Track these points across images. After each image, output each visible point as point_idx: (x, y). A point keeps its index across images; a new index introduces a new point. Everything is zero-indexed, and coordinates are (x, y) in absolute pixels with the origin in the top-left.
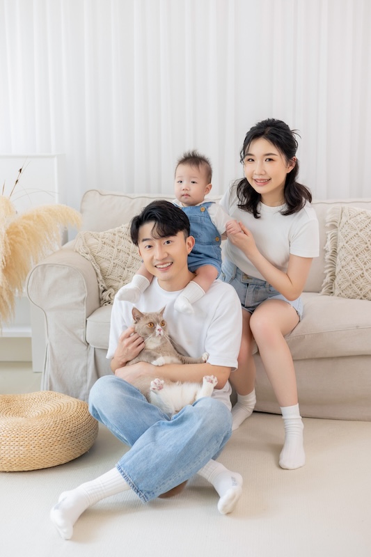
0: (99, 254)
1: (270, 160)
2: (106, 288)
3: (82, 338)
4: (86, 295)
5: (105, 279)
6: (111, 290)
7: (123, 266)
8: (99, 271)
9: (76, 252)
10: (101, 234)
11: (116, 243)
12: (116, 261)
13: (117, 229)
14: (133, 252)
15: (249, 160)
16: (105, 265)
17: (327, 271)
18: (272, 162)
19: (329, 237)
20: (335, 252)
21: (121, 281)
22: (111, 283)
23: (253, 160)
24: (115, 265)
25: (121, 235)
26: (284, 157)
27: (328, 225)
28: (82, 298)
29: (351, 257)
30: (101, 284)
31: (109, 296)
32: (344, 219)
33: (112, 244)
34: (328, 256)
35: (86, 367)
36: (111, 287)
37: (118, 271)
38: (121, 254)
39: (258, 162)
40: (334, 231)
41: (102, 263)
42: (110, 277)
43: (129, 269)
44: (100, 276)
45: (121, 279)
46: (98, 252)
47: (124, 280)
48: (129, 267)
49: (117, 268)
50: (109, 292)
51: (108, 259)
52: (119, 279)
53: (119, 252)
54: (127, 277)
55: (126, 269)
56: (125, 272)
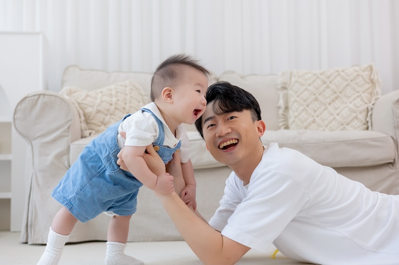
0: (84, 102)
5: (87, 123)
6: (94, 132)
7: (106, 113)
12: (99, 108)
14: (116, 104)
16: (88, 110)
17: (281, 124)
19: (281, 96)
20: (287, 108)
22: (94, 127)
24: (98, 111)
27: (279, 87)
29: (302, 108)
30: (83, 124)
32: (293, 79)
34: (281, 111)
36: (92, 129)
37: (100, 117)
40: (285, 92)
41: (86, 108)
42: (93, 121)
43: (112, 116)
44: (83, 118)
45: (102, 124)
46: (82, 100)
47: (105, 125)
48: (111, 114)
49: (99, 114)
50: (89, 131)
51: (92, 106)
52: (100, 124)
53: (102, 102)
54: (109, 122)
55: (109, 116)
56: (107, 118)
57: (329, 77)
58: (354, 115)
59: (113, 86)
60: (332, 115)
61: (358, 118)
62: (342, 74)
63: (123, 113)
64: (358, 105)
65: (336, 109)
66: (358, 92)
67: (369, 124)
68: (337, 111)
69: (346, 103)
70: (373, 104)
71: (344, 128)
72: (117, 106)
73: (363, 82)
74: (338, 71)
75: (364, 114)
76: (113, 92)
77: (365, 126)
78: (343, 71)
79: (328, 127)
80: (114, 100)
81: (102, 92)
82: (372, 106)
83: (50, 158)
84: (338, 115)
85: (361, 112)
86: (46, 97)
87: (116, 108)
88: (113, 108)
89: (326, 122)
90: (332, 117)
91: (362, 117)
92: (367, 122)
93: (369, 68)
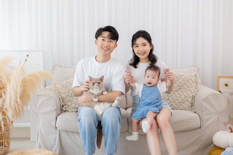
1: (144, 45)
2: (64, 105)
3: (54, 126)
4: (55, 107)
5: (63, 101)
6: (66, 106)
7: (71, 96)
8: (60, 98)
9: (51, 90)
10: (61, 82)
11: (68, 86)
12: (68, 94)
13: (68, 81)
15: (136, 47)
16: (63, 95)
21: (70, 102)
23: (138, 46)
24: (68, 96)
25: (70, 83)
28: (54, 109)
30: (61, 103)
31: (65, 108)
33: (66, 87)
35: (55, 138)
36: (66, 104)
38: (70, 91)
42: (66, 100)
46: (60, 90)
51: (65, 93)
57: (177, 78)
58: (186, 99)
60: (177, 97)
61: (188, 100)
62: (183, 77)
64: (189, 94)
65: (179, 94)
66: (189, 87)
67: (193, 104)
68: (179, 96)
69: (183, 92)
70: (196, 94)
71: (182, 104)
73: (192, 82)
74: (181, 75)
75: (191, 99)
77: (191, 104)
78: (183, 76)
79: (175, 103)
82: (195, 95)
84: (179, 97)
85: (190, 97)
89: (174, 100)
90: (177, 98)
91: (190, 100)
92: (192, 103)
93: (195, 75)
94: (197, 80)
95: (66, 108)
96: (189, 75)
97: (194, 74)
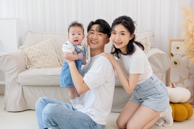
0: (27, 53)
1: (123, 34)
4: (18, 66)
5: (29, 62)
6: (31, 65)
7: (36, 57)
8: (26, 58)
10: (29, 47)
11: (34, 50)
14: (41, 52)
15: (113, 33)
18: (123, 35)
22: (31, 63)
23: (115, 33)
24: (33, 57)
26: (129, 33)
35: (19, 92)
39: (117, 34)
41: (28, 56)
42: (31, 61)
43: (39, 58)
44: (26, 60)
45: (35, 62)
46: (27, 52)
47: (36, 62)
48: (39, 57)
49: (33, 58)
50: (29, 65)
51: (30, 55)
52: (34, 62)
53: (35, 52)
54: (37, 61)
55: (38, 58)
56: (37, 59)
59: (42, 43)
63: (44, 56)
72: (42, 53)
76: (41, 46)
80: (41, 50)
81: (36, 47)
83: (11, 79)
86: (8, 56)
87: (41, 54)
88: (39, 54)
93: (146, 38)
94: (147, 42)
95: (30, 67)
96: (140, 37)
97: (144, 37)
